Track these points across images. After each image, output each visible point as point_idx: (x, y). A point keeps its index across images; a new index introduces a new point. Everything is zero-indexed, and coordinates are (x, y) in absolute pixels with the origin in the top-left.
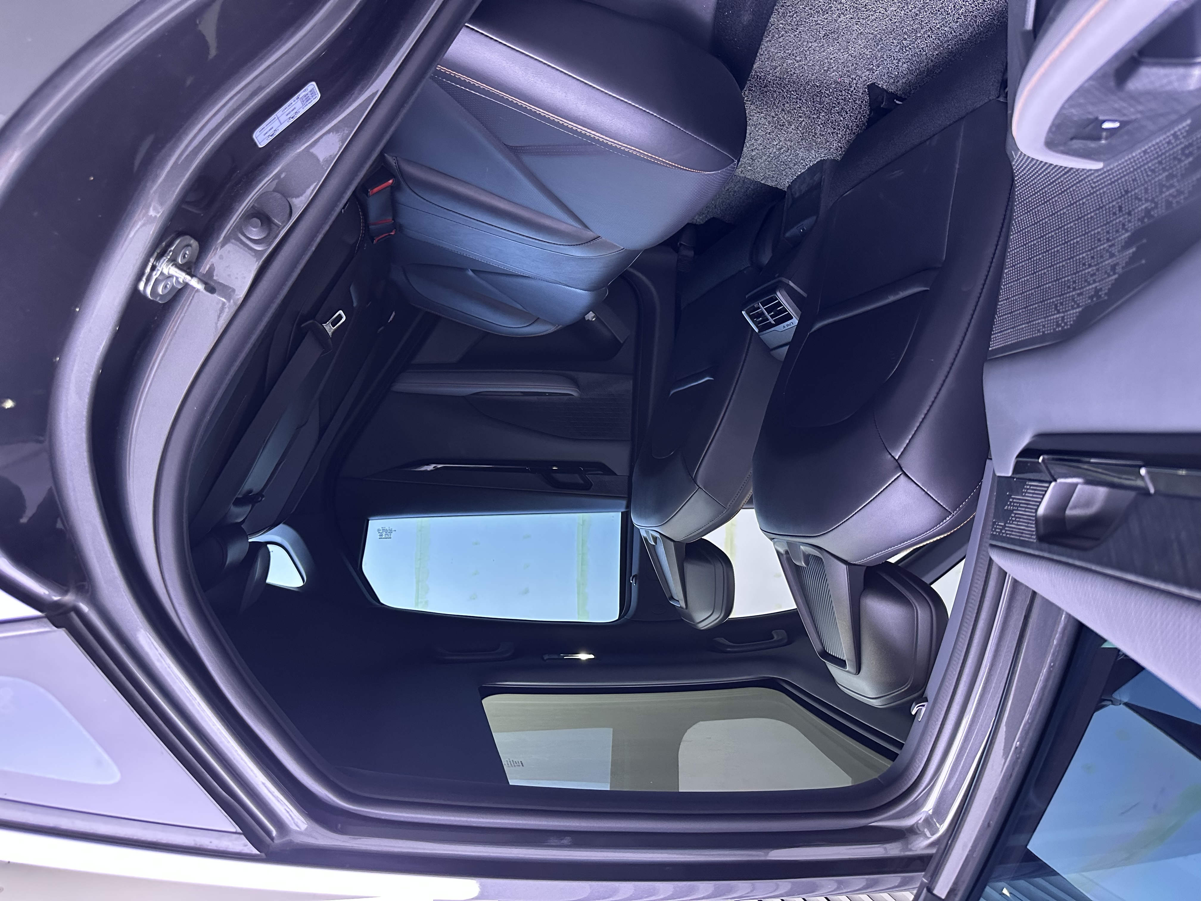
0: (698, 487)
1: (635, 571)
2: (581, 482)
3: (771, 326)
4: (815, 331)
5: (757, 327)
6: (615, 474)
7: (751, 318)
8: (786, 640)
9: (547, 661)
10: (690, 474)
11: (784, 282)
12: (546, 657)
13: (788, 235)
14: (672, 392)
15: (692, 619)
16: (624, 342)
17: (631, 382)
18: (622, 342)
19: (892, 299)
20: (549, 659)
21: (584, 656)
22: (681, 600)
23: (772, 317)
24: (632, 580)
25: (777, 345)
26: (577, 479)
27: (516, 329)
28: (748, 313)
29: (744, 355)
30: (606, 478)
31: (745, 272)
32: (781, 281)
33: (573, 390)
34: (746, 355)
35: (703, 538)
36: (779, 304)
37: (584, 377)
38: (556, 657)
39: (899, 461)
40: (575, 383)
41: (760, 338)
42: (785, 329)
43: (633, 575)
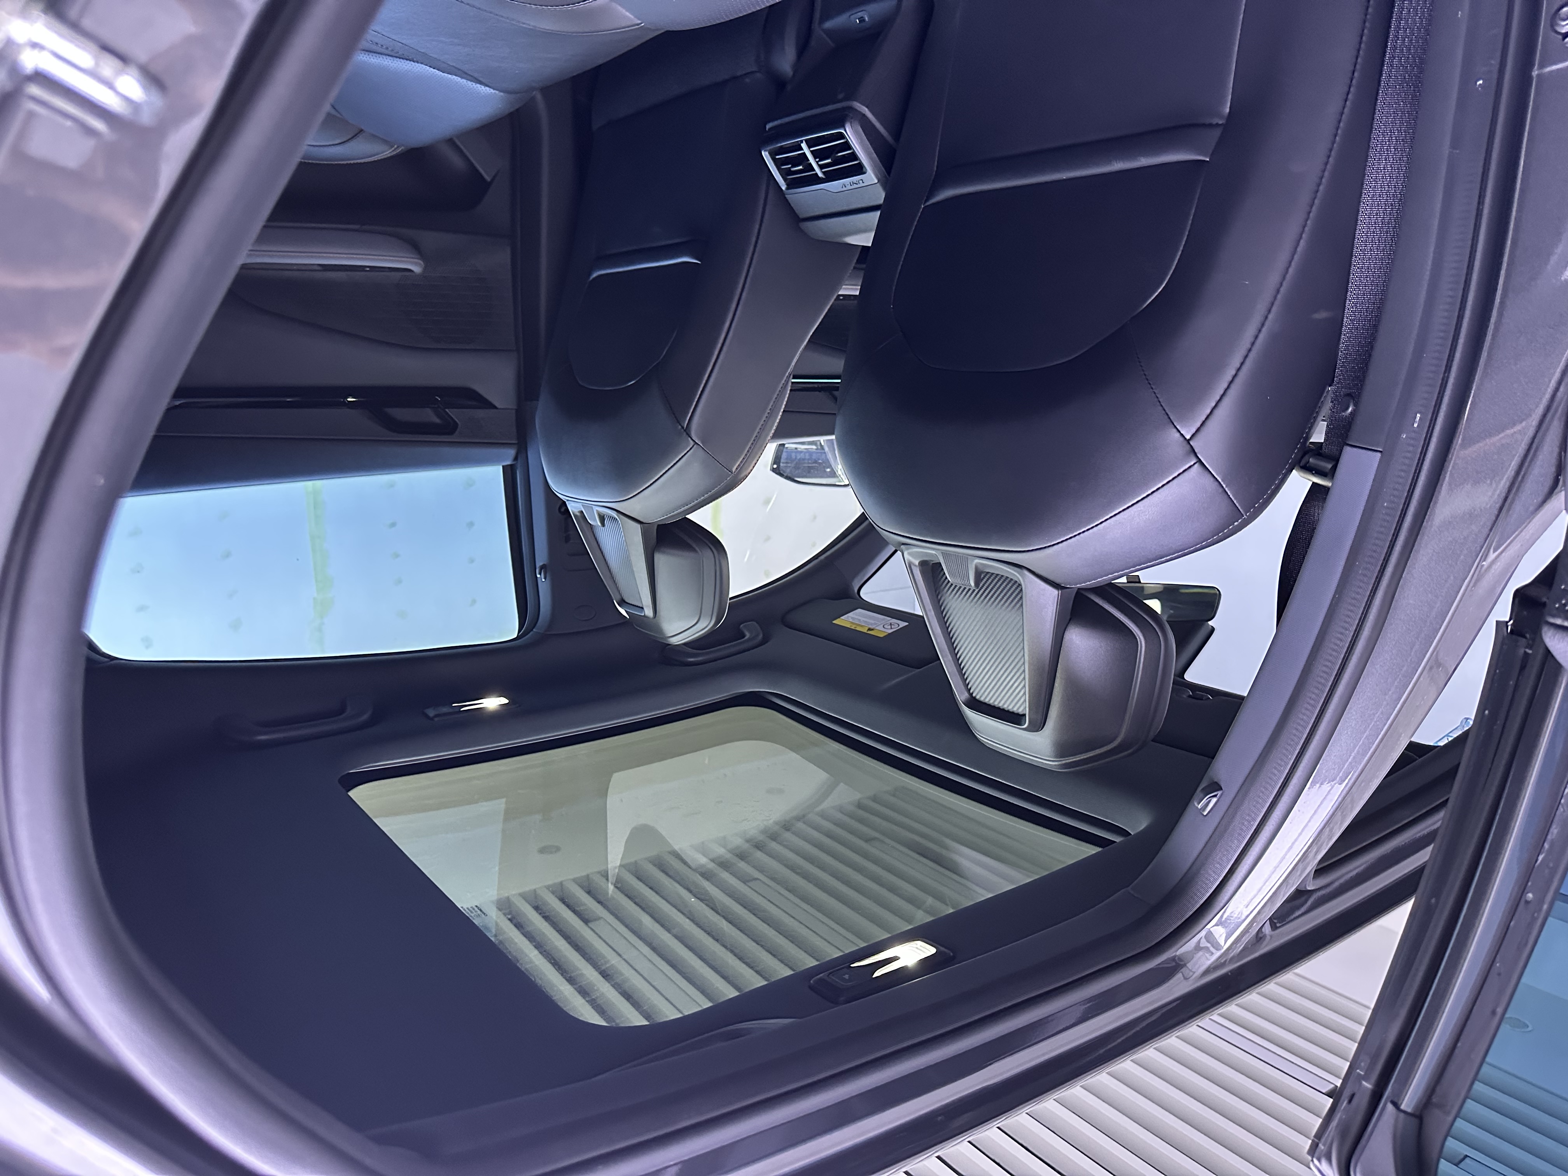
0: (692, 443)
1: (541, 558)
2: (437, 420)
3: (815, 180)
4: (933, 204)
5: (785, 180)
6: (495, 407)
7: (778, 163)
8: (761, 636)
9: (436, 719)
10: (678, 422)
11: (856, 110)
12: (431, 712)
13: (829, 25)
14: (595, 275)
15: (659, 630)
16: (492, 180)
17: (508, 251)
18: (488, 179)
19: (1118, 166)
20: (437, 716)
21: (492, 703)
22: (648, 606)
23: (821, 167)
24: (540, 574)
25: (817, 213)
26: (429, 415)
27: (326, 149)
28: (773, 155)
29: (757, 226)
30: (480, 413)
31: (747, 80)
32: (851, 108)
33: (412, 263)
34: (761, 225)
35: (687, 516)
36: (847, 146)
37: (430, 239)
38: (445, 710)
39: (1191, 443)
40: (416, 248)
41: (785, 198)
42: (844, 189)
43: (538, 565)
